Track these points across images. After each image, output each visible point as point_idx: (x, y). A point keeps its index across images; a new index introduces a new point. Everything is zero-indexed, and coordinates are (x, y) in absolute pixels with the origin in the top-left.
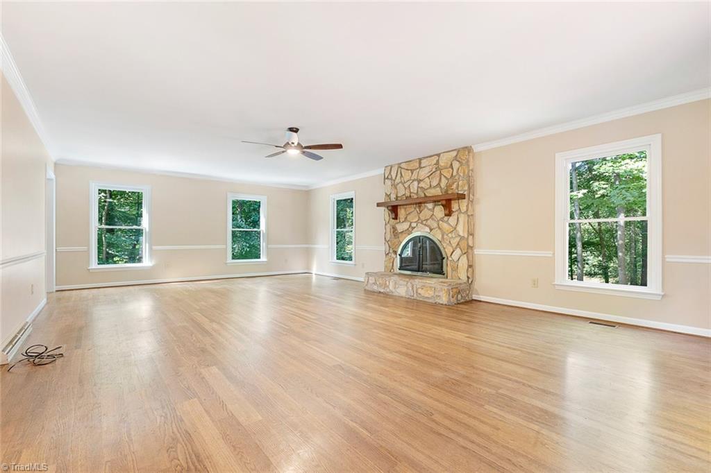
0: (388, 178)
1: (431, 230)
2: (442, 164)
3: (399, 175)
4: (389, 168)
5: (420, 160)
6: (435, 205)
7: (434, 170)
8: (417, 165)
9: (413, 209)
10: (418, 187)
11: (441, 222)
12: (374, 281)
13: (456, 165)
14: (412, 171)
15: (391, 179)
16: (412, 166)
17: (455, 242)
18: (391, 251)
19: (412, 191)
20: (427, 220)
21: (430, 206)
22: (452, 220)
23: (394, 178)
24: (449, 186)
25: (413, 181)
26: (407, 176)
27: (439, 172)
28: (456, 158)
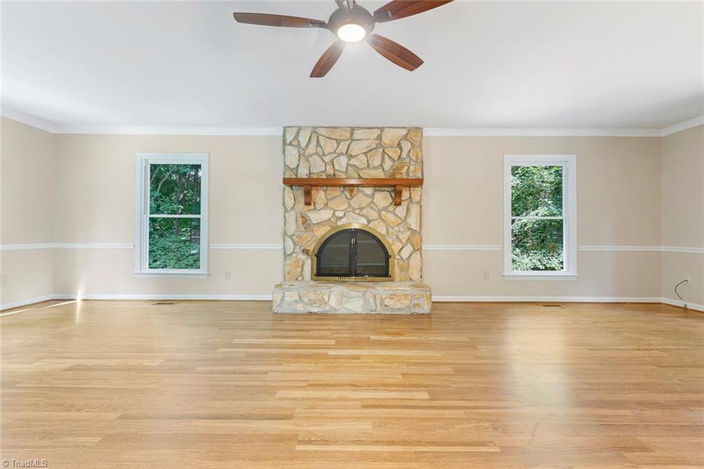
0: (290, 144)
1: (369, 222)
2: (387, 142)
3: (314, 143)
4: (296, 130)
5: (353, 129)
6: (375, 191)
7: (374, 146)
8: (348, 135)
9: (339, 193)
10: (348, 165)
11: (383, 212)
12: (297, 298)
13: (406, 146)
14: (338, 142)
15: (299, 146)
16: (336, 135)
17: (404, 237)
18: (298, 250)
19: (337, 168)
20: (361, 209)
21: (369, 191)
22: (401, 211)
23: (303, 145)
24: (396, 170)
25: (339, 155)
26: (329, 147)
27: (381, 150)
28: (405, 137)
